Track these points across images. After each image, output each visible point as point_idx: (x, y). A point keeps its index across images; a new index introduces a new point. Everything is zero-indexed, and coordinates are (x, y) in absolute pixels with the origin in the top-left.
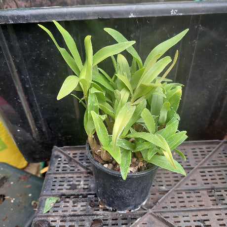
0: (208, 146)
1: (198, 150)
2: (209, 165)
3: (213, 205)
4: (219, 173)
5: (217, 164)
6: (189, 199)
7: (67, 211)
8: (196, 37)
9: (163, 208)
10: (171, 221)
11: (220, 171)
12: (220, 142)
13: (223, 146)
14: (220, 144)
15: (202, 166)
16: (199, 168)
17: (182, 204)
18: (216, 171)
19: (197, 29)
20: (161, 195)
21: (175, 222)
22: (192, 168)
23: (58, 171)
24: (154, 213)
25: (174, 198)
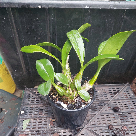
0: (118, 87)
1: (112, 90)
2: (119, 98)
3: (122, 122)
4: (124, 103)
5: (123, 98)
6: (108, 119)
7: (35, 128)
8: (122, 22)
9: (93, 124)
10: (98, 132)
11: (125, 102)
12: (125, 85)
13: (126, 87)
14: (125, 86)
15: (115, 99)
16: (113, 100)
17: (104, 122)
18: (123, 102)
19: (123, 17)
20: (92, 117)
21: (100, 133)
22: (109, 101)
23: (29, 103)
24: (88, 128)
25: (99, 118)
